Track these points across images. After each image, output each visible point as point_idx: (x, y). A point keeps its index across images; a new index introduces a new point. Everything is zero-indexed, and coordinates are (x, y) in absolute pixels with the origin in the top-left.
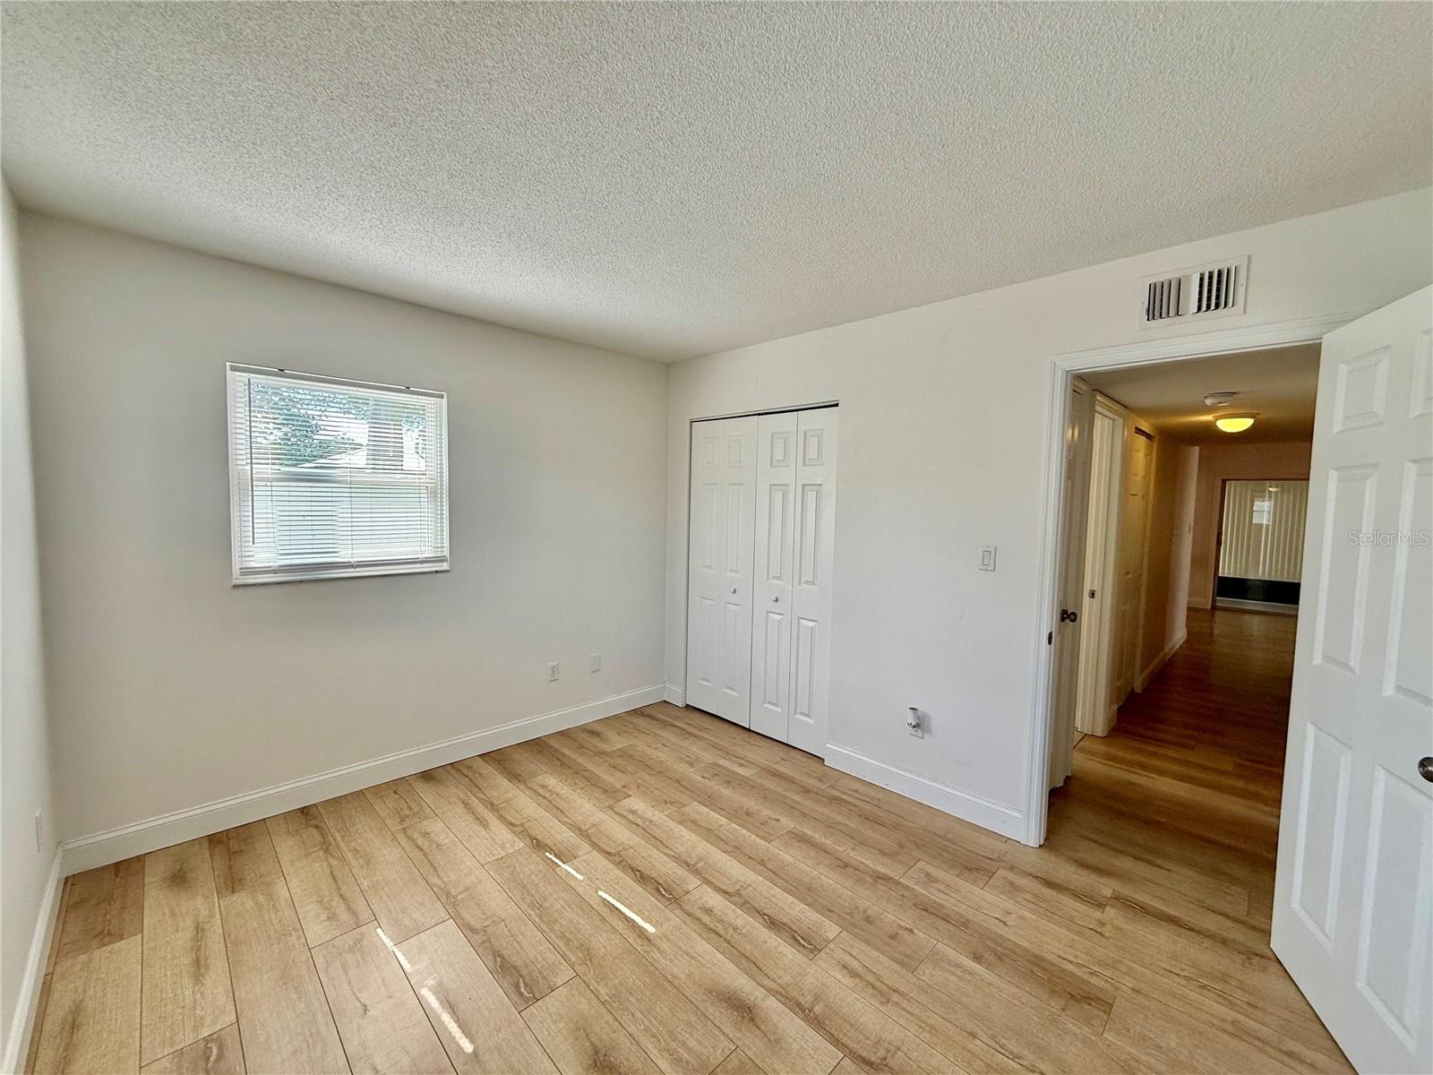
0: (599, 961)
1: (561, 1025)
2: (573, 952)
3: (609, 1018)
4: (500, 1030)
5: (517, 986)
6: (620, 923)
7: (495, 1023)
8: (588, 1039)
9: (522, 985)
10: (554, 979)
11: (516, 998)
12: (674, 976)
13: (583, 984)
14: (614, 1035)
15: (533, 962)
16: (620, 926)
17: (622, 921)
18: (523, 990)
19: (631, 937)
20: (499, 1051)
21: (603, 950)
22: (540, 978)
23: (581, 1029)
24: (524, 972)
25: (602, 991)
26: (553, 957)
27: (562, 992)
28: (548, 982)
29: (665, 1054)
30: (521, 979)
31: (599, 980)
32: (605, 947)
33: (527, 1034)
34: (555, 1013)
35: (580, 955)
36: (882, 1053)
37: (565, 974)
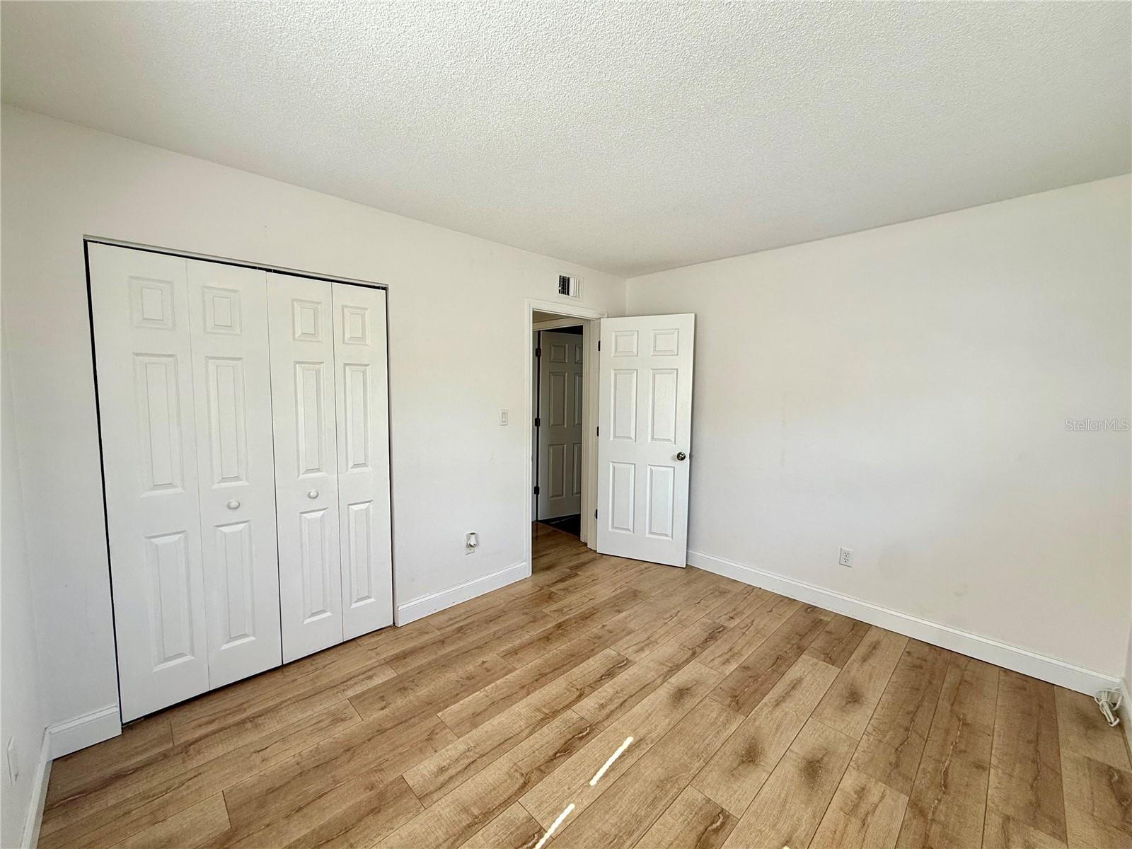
0: (670, 771)
1: (735, 787)
2: (667, 792)
3: (716, 758)
4: (760, 830)
5: (717, 831)
6: (627, 761)
7: (756, 837)
8: (737, 768)
9: (715, 826)
10: (699, 800)
11: (728, 827)
12: (669, 724)
13: (696, 778)
14: (728, 753)
15: (688, 823)
16: (630, 761)
17: (624, 760)
18: (718, 824)
19: (638, 753)
20: (775, 825)
21: (659, 770)
22: (703, 812)
23: (732, 774)
24: (701, 828)
25: (697, 765)
26: (678, 806)
27: (708, 793)
28: (704, 805)
29: (727, 726)
30: (710, 828)
31: (688, 769)
32: (655, 769)
33: (752, 808)
34: (728, 793)
35: (669, 786)
36: (518, 775)
37: (692, 794)
